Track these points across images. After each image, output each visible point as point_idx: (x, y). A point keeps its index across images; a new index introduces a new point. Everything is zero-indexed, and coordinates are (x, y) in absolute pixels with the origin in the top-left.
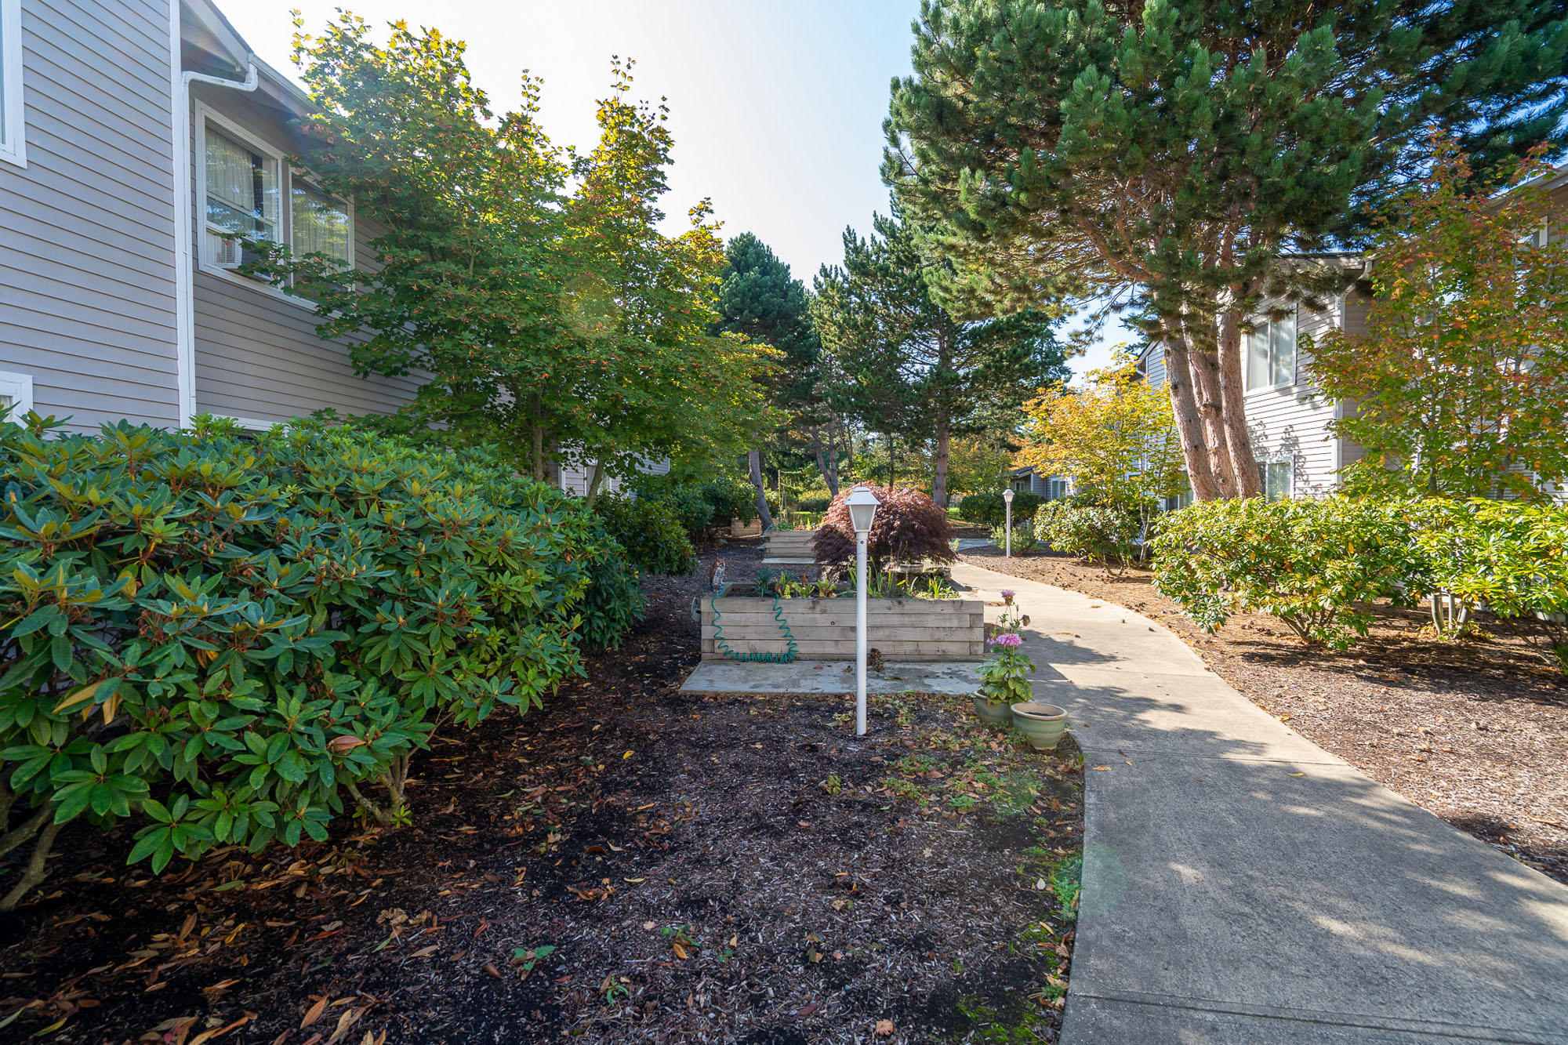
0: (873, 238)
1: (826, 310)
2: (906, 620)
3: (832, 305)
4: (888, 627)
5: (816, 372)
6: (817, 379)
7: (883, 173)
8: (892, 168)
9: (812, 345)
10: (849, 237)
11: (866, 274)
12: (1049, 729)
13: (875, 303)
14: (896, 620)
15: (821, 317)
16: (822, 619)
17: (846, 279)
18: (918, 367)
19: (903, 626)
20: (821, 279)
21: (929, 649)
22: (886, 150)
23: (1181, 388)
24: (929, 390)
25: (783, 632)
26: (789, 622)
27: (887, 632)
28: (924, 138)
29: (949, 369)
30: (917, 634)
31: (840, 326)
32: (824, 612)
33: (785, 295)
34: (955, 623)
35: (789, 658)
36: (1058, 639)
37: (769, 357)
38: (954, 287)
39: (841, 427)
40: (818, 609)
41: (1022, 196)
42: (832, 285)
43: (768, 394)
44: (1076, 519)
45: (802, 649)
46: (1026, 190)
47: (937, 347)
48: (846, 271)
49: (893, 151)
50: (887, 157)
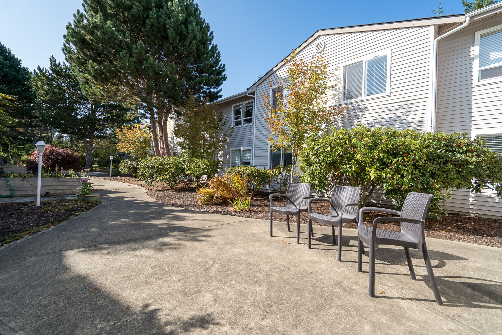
0: (64, 63)
1: (39, 84)
2: (60, 183)
3: (43, 83)
4: (53, 186)
5: (33, 106)
6: (34, 109)
7: (63, 50)
8: (66, 50)
9: (32, 95)
10: (52, 60)
11: (60, 75)
12: (94, 198)
13: (64, 87)
14: (56, 183)
15: (37, 86)
16: (26, 183)
17: (50, 74)
18: (82, 113)
19: (59, 185)
20: (38, 72)
21: (68, 191)
22: (64, 44)
23: (153, 131)
24: (85, 121)
25: (9, 188)
26: (12, 185)
27: (53, 187)
28: (78, 46)
29: (95, 116)
30: (64, 187)
31: (46, 91)
32: (28, 181)
33: (18, 71)
34: (77, 184)
35: (11, 196)
36: (113, 190)
37: (7, 99)
38: (89, 91)
39: (46, 129)
40: (25, 180)
41: (108, 74)
42: (44, 75)
43: (6, 111)
44: (129, 164)
45: (17, 193)
46: (109, 73)
47: (90, 107)
48: (51, 72)
49: (67, 45)
50: (65, 46)
